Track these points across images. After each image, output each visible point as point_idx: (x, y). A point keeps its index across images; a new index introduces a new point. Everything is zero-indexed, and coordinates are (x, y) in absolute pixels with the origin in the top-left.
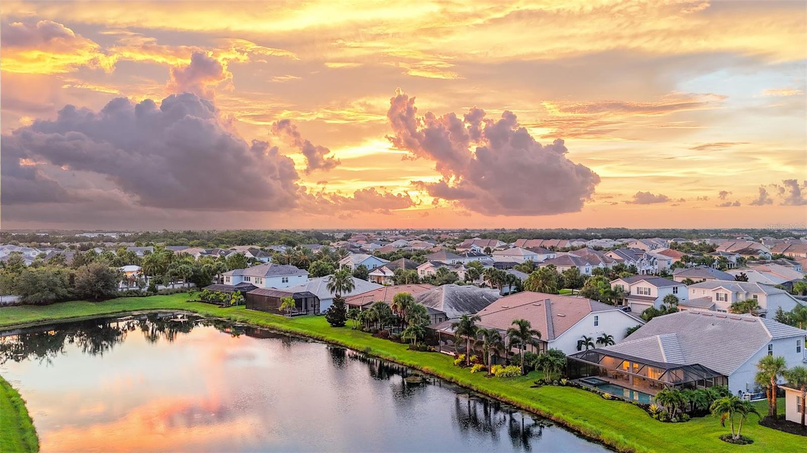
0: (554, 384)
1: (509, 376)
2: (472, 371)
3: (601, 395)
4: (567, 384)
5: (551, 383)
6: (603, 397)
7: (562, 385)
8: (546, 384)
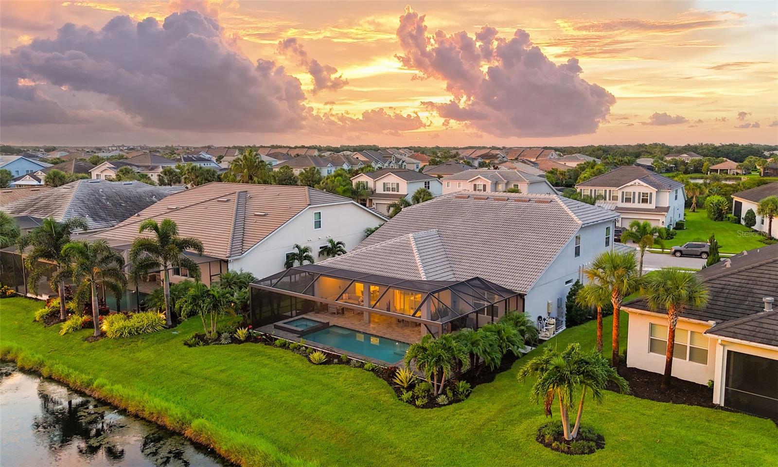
0: (223, 341)
1: (136, 334)
2: (64, 331)
3: (306, 354)
4: (249, 339)
5: (217, 340)
6: (310, 360)
7: (239, 342)
8: (206, 343)
